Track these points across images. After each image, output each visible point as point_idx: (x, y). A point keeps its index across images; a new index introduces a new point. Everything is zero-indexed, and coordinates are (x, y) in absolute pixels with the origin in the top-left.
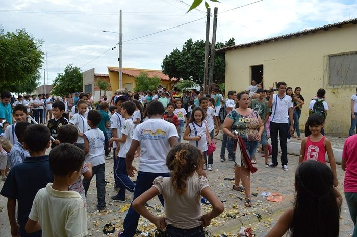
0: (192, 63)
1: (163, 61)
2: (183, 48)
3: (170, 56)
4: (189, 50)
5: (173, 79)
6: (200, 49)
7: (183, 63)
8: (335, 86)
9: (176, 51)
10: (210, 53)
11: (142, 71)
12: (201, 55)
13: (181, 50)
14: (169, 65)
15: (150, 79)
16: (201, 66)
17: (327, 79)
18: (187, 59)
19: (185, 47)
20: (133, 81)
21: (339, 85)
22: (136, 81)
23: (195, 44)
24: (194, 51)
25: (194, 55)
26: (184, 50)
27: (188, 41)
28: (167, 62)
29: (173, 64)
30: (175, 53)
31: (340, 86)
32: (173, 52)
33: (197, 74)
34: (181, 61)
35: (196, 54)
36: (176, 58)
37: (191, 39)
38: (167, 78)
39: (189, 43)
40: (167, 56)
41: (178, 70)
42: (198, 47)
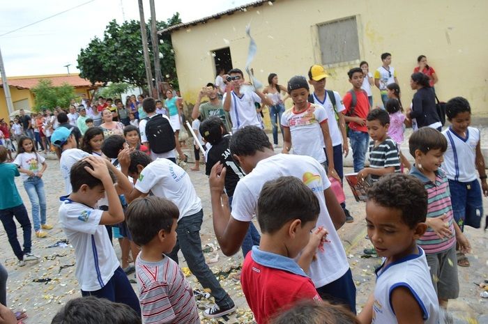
0: (124, 57)
1: (77, 58)
2: (105, 35)
3: (88, 50)
4: (114, 36)
5: (97, 83)
6: (132, 33)
7: (111, 58)
8: (331, 65)
9: (96, 41)
10: (149, 38)
11: (41, 79)
12: (135, 43)
13: (102, 38)
14: (89, 64)
15: (57, 89)
16: (139, 59)
17: (318, 57)
18: (115, 51)
19: (107, 34)
20: (29, 96)
21: (335, 63)
22: (34, 96)
23: (123, 28)
24: (124, 37)
25: (125, 43)
26: (106, 38)
27: (111, 23)
28: (85, 59)
29: (95, 61)
30: (94, 44)
31: (337, 65)
32: (90, 42)
33: (135, 72)
34: (106, 54)
35: (128, 42)
36: (98, 52)
37: (115, 20)
38: (88, 83)
39: (113, 27)
40: (82, 50)
41: (104, 69)
42: (129, 31)
